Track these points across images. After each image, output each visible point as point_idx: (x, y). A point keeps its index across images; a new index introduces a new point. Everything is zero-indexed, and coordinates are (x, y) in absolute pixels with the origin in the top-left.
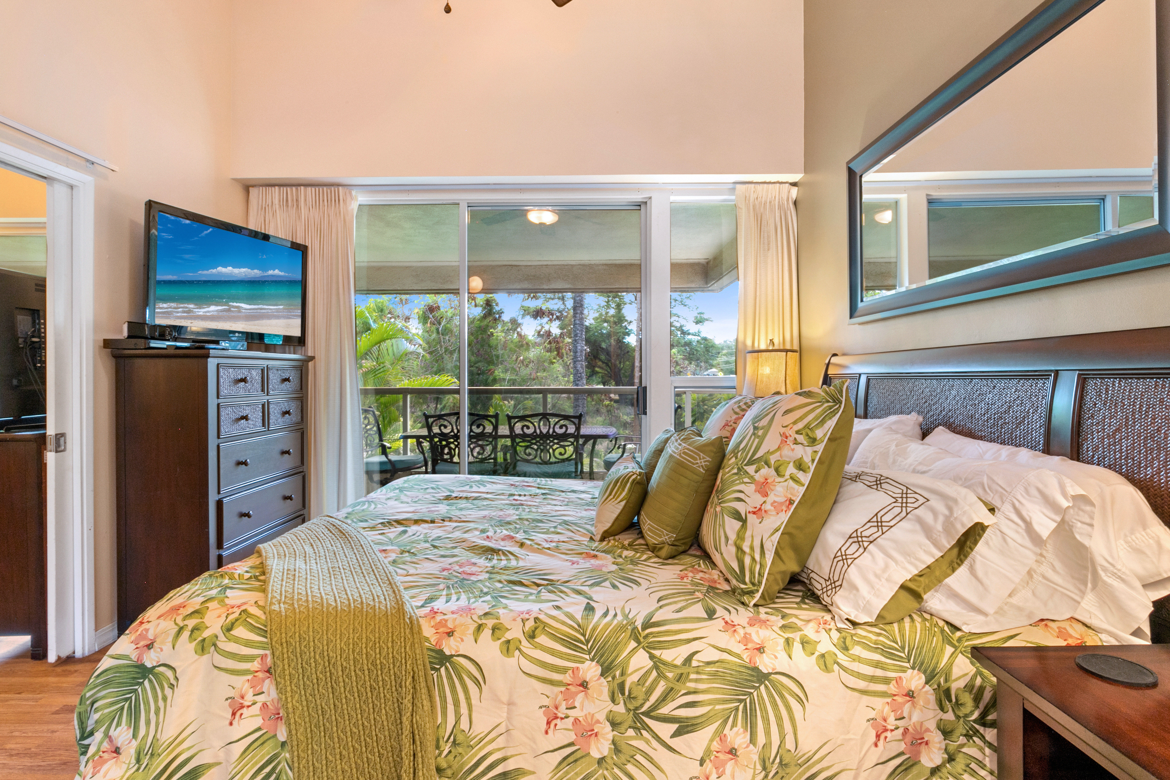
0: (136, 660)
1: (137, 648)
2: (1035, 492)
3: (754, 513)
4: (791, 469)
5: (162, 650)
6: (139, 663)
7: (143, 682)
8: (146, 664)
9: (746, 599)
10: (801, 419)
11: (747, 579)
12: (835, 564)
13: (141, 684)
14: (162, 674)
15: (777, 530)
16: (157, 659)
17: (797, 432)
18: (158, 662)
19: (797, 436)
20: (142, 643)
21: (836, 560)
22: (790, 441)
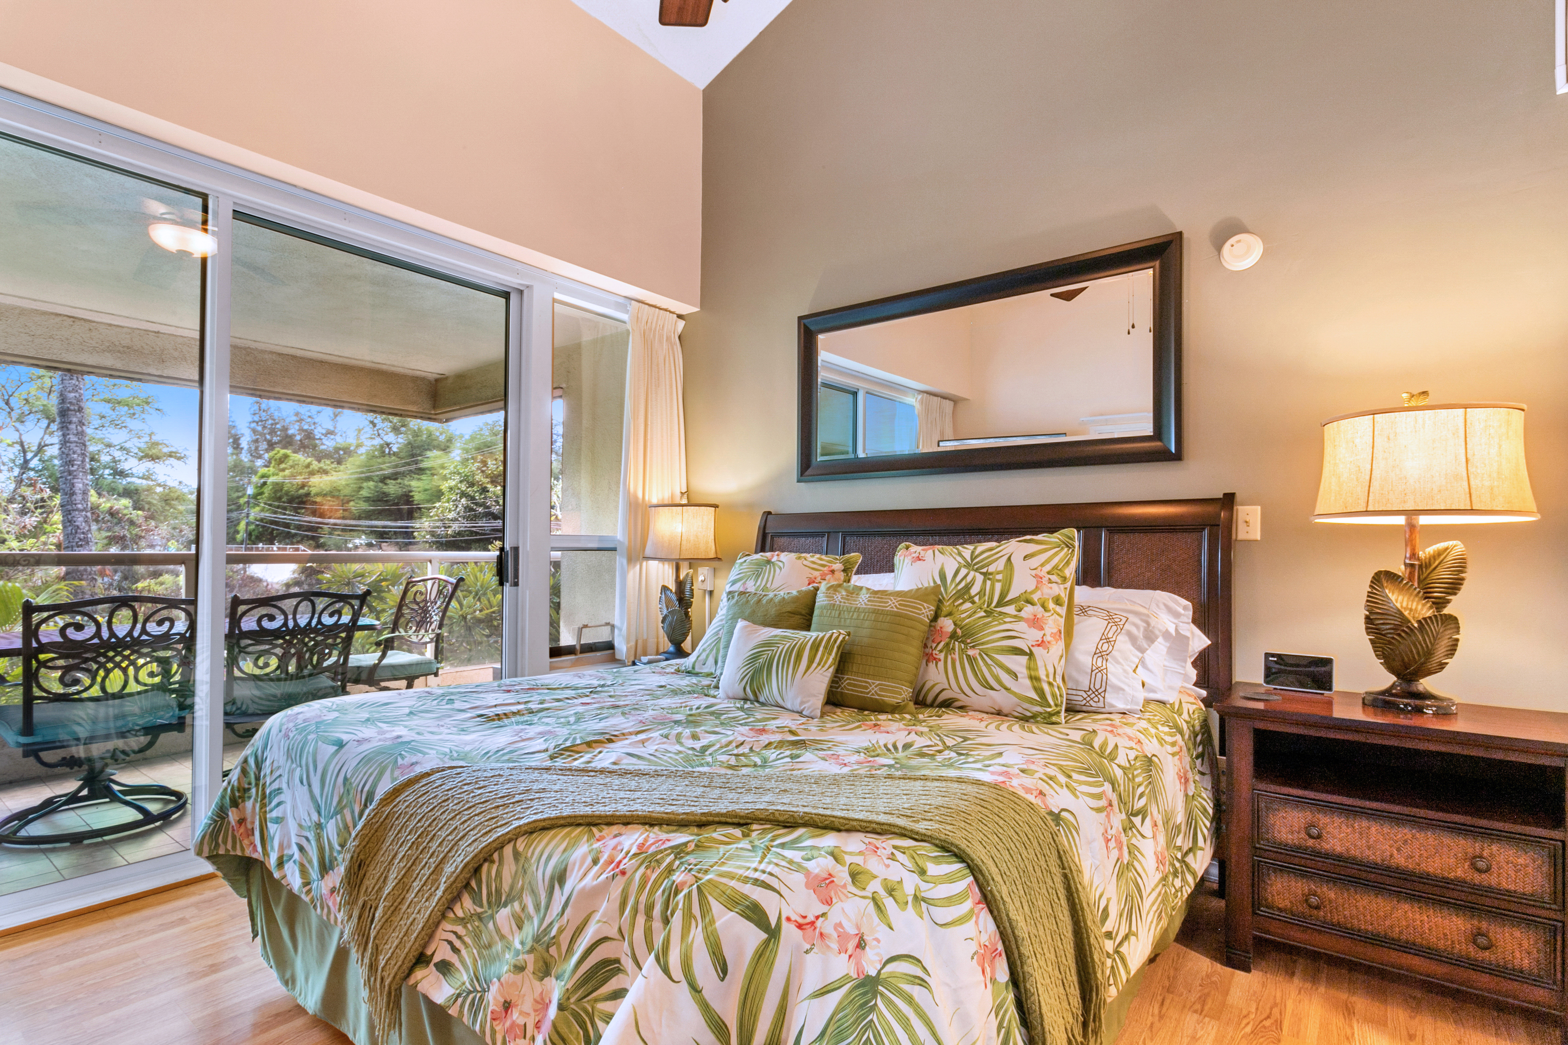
0: (855, 976)
1: (850, 956)
2: (1162, 606)
3: (1039, 645)
4: (1051, 605)
5: (878, 941)
6: (862, 977)
7: (876, 1004)
8: (870, 974)
9: (1054, 719)
10: (1047, 561)
11: (1052, 703)
12: (1093, 676)
13: (873, 1008)
14: (893, 975)
15: (1062, 656)
16: (877, 958)
17: (1049, 573)
18: (881, 961)
19: (1050, 576)
20: (851, 946)
21: (1094, 673)
22: (1045, 580)
